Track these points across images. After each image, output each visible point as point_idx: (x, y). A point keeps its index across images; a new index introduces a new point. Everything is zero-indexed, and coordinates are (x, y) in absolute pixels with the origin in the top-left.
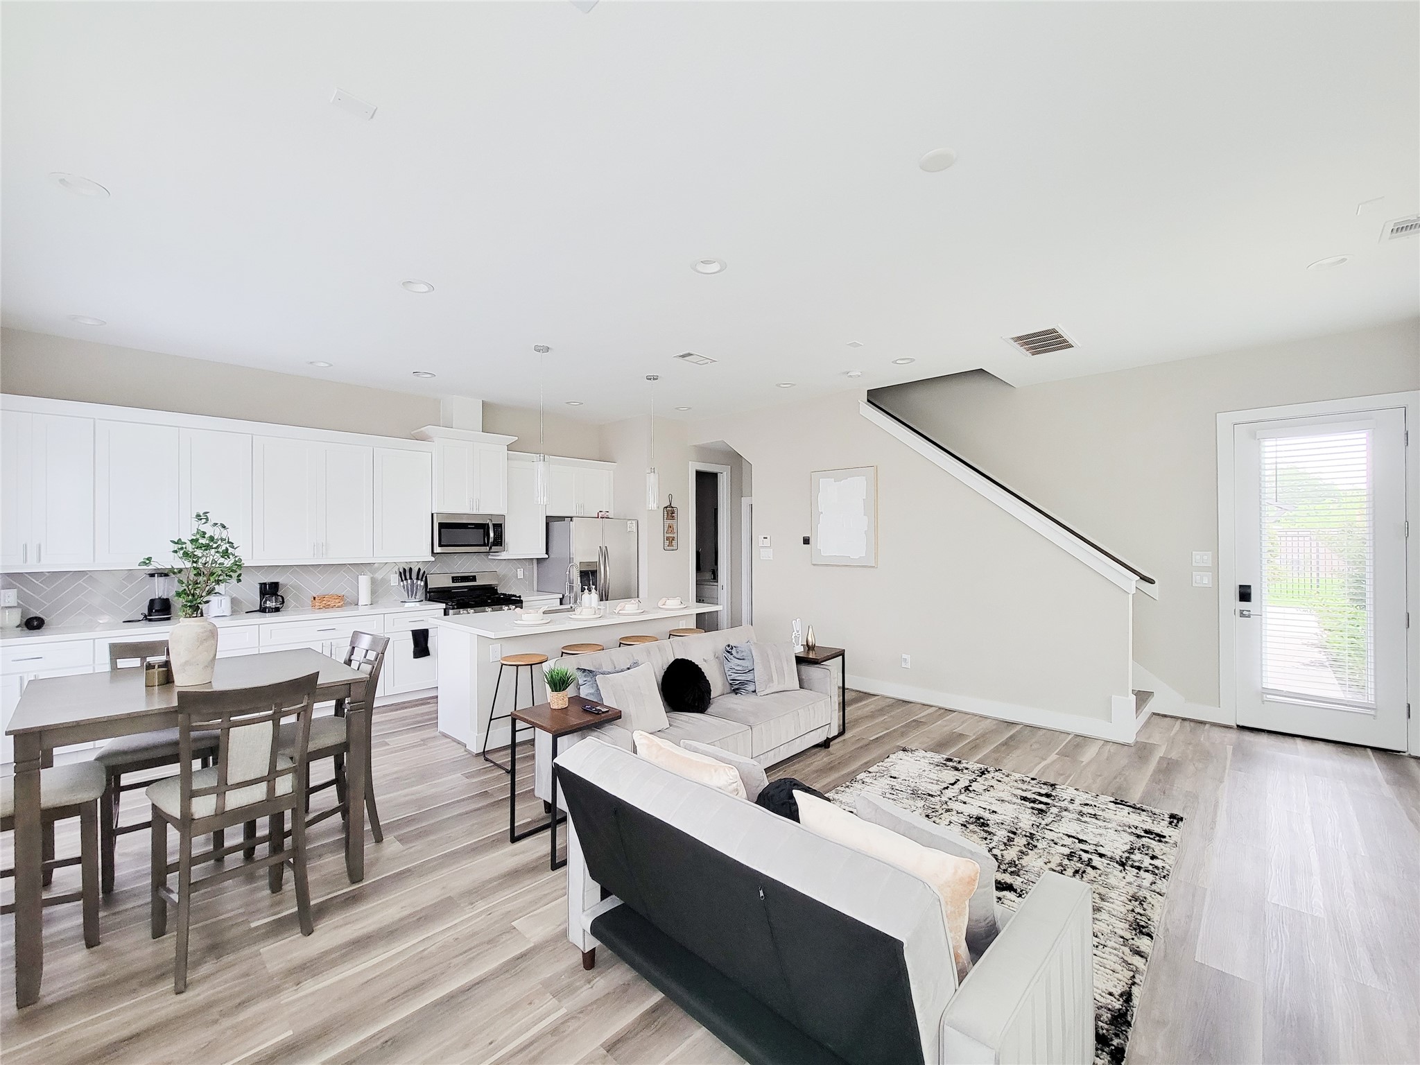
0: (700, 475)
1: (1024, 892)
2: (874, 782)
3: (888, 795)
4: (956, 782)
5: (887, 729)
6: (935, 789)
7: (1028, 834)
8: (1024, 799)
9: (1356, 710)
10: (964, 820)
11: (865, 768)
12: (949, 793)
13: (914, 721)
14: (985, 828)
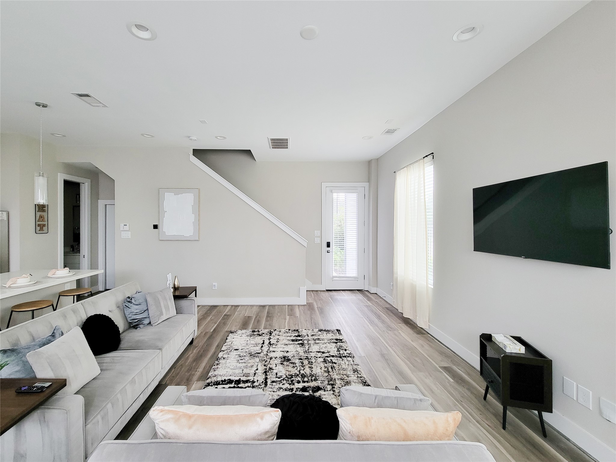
0: (67, 183)
1: (325, 387)
2: (229, 356)
3: (241, 361)
4: (264, 342)
5: (216, 323)
6: (258, 349)
7: (306, 358)
8: (293, 340)
9: (353, 279)
10: (280, 361)
11: (219, 348)
12: (265, 348)
13: (225, 315)
14: (290, 362)
